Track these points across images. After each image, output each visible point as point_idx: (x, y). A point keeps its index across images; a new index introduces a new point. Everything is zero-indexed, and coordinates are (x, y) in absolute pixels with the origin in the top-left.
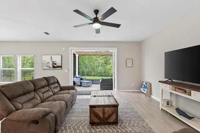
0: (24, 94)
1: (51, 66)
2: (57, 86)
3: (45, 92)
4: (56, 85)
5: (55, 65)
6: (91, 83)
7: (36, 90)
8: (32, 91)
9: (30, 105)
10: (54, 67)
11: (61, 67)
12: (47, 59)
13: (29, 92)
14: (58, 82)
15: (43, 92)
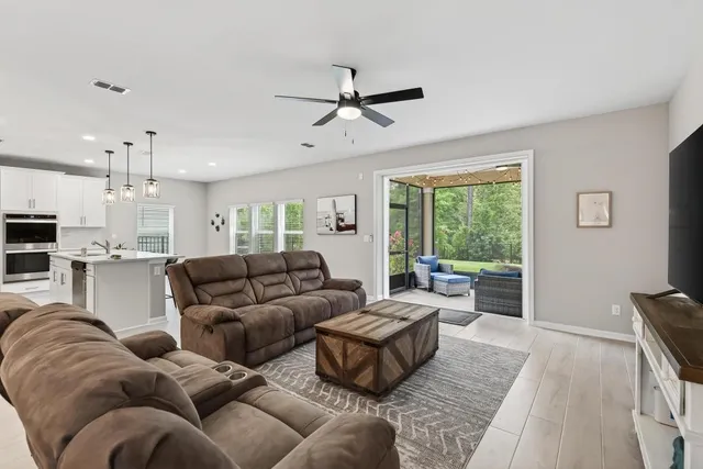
0: (224, 280)
1: (333, 226)
2: (318, 278)
3: (272, 284)
4: (316, 273)
5: (341, 224)
6: (468, 285)
7: (253, 277)
8: (241, 278)
9: (228, 302)
10: (339, 229)
11: (354, 227)
12: (324, 206)
13: (234, 278)
14: (323, 267)
15: (266, 283)
